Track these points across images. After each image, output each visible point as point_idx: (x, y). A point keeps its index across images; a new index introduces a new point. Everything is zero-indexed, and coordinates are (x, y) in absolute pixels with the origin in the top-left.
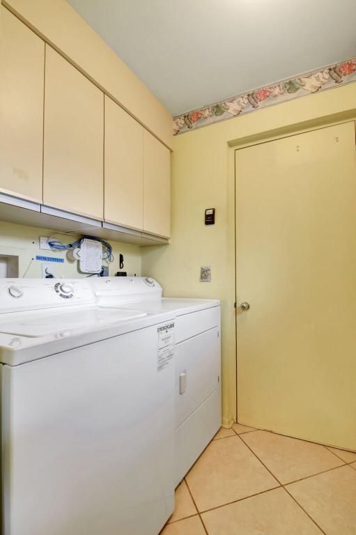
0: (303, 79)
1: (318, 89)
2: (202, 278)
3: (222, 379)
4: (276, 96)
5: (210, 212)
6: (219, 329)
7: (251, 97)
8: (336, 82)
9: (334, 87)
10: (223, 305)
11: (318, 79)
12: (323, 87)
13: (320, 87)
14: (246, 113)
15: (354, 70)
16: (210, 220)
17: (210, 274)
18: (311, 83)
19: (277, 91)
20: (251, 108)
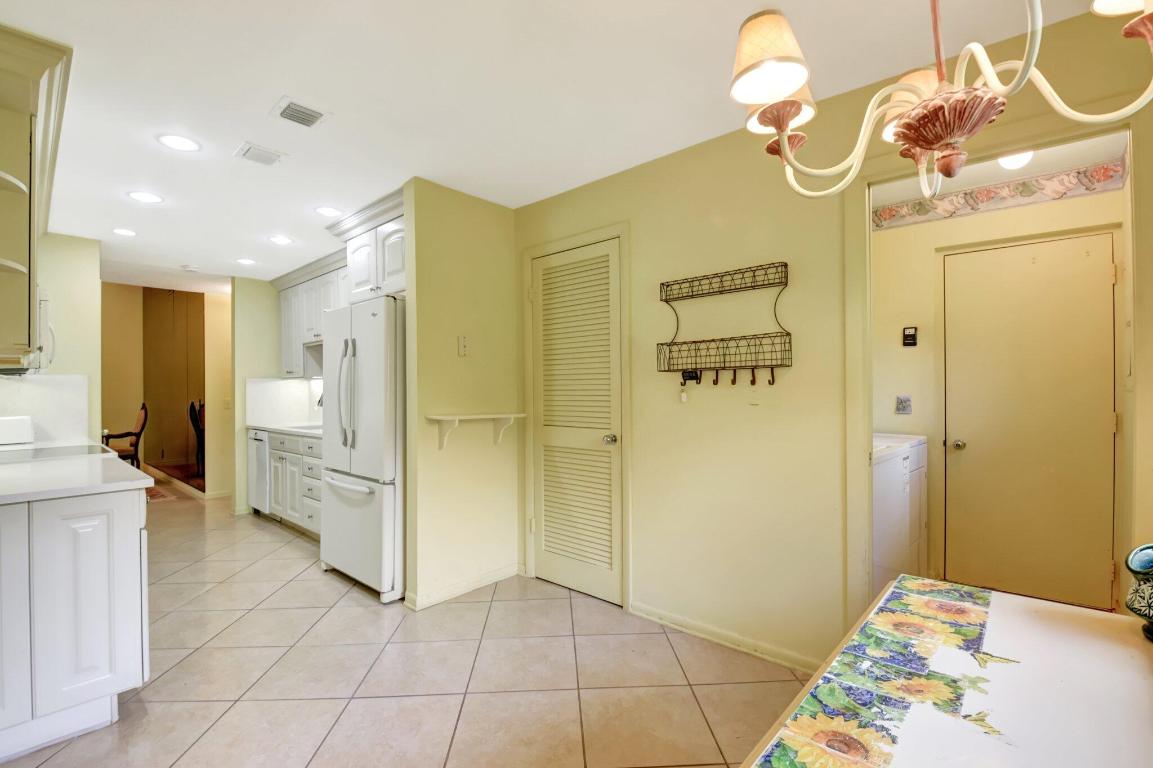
0: (1041, 181)
1: (1062, 196)
2: (898, 409)
3: (928, 526)
4: (1004, 198)
5: (912, 332)
6: (924, 470)
7: (968, 197)
8: (1087, 189)
9: (1081, 195)
10: (929, 443)
11: (1062, 182)
12: (1069, 194)
13: (1065, 193)
14: (961, 216)
15: (1112, 177)
16: (910, 340)
17: (910, 406)
18: (1052, 187)
19: (1005, 192)
20: (969, 209)
